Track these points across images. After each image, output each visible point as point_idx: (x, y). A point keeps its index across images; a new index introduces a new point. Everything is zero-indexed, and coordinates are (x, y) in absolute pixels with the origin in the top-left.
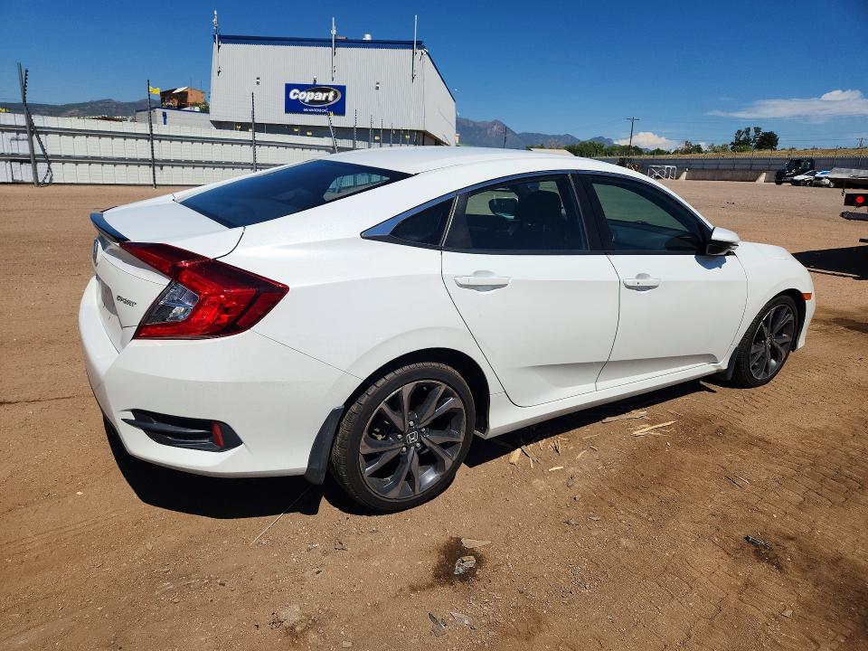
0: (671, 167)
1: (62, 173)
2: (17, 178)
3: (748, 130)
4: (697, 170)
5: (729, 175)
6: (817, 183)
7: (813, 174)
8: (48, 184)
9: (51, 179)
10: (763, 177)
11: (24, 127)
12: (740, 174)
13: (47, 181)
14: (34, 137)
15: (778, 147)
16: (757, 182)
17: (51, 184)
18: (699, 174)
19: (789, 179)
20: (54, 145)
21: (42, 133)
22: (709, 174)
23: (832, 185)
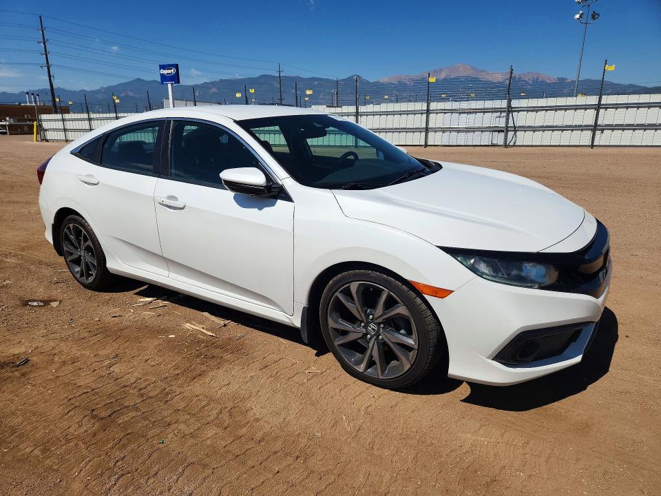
1: (523, 138)
2: (495, 142)
8: (512, 146)
9: (515, 143)
11: (505, 108)
13: (511, 144)
14: (511, 115)
17: (514, 146)
20: (521, 119)
21: (515, 111)
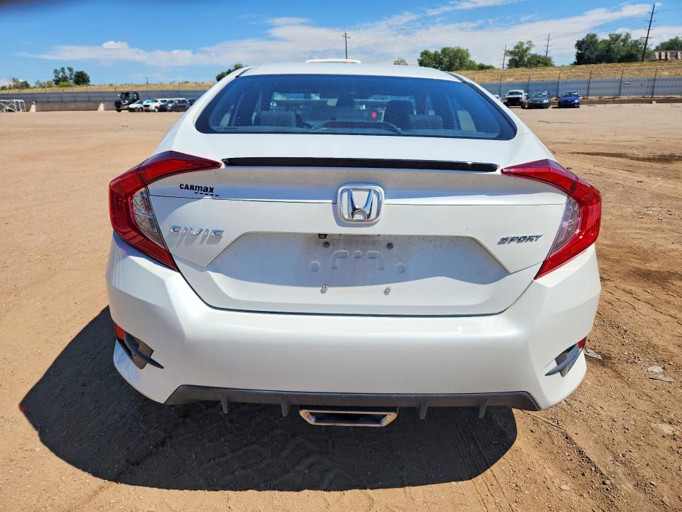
0: (19, 101)
3: (63, 70)
4: (44, 102)
5: (73, 106)
6: (146, 109)
7: (141, 103)
10: (102, 107)
12: (83, 105)
15: (91, 83)
16: (99, 111)
18: (46, 106)
19: (125, 107)
22: (57, 106)
23: (157, 110)
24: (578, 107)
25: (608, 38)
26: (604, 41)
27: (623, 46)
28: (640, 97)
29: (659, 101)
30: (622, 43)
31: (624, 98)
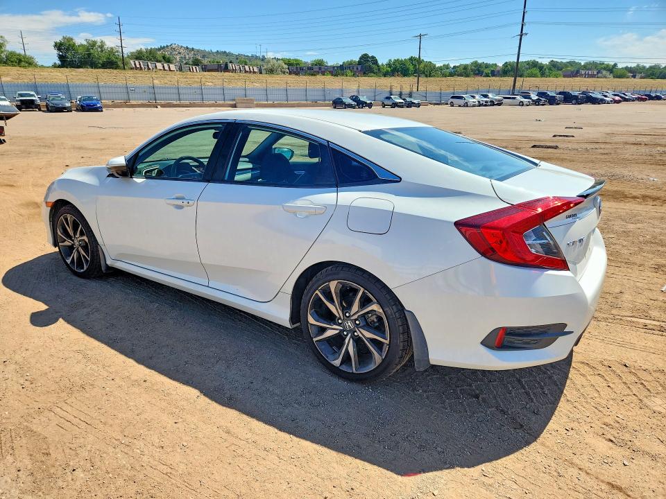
24: (102, 111)
25: (85, 43)
26: (82, 45)
27: (102, 51)
28: (145, 102)
29: (163, 106)
30: (99, 50)
31: (133, 102)
